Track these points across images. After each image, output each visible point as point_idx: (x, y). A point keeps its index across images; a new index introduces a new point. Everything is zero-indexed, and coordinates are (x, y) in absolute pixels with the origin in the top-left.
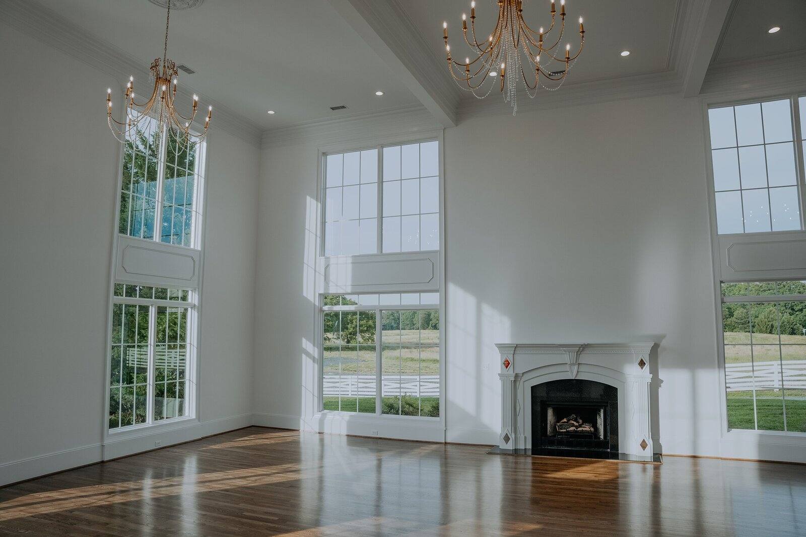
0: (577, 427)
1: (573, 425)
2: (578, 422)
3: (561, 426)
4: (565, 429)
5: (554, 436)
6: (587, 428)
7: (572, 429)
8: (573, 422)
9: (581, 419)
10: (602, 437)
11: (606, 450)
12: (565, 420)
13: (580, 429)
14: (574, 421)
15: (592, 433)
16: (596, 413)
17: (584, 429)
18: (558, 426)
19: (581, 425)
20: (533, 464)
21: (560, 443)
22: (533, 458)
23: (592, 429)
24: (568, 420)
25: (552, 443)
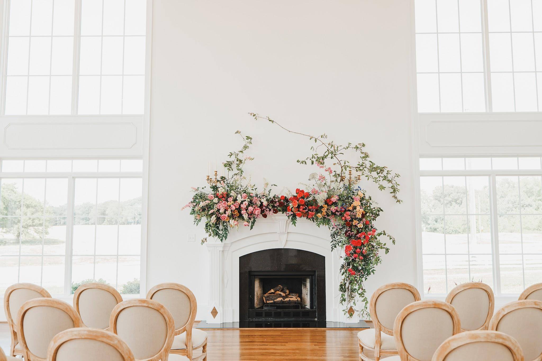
0: (284, 297)
1: (280, 296)
2: (285, 293)
3: (268, 297)
4: (272, 300)
5: (262, 307)
6: (294, 298)
7: (279, 299)
8: (280, 293)
9: (288, 289)
10: (308, 306)
11: (312, 319)
12: (272, 291)
13: (287, 299)
14: (280, 291)
15: (298, 303)
16: (302, 282)
17: (291, 299)
18: (266, 297)
19: (288, 295)
20: (241, 337)
21: (268, 314)
22: (241, 331)
23: (299, 299)
24: (275, 291)
25: (259, 314)
